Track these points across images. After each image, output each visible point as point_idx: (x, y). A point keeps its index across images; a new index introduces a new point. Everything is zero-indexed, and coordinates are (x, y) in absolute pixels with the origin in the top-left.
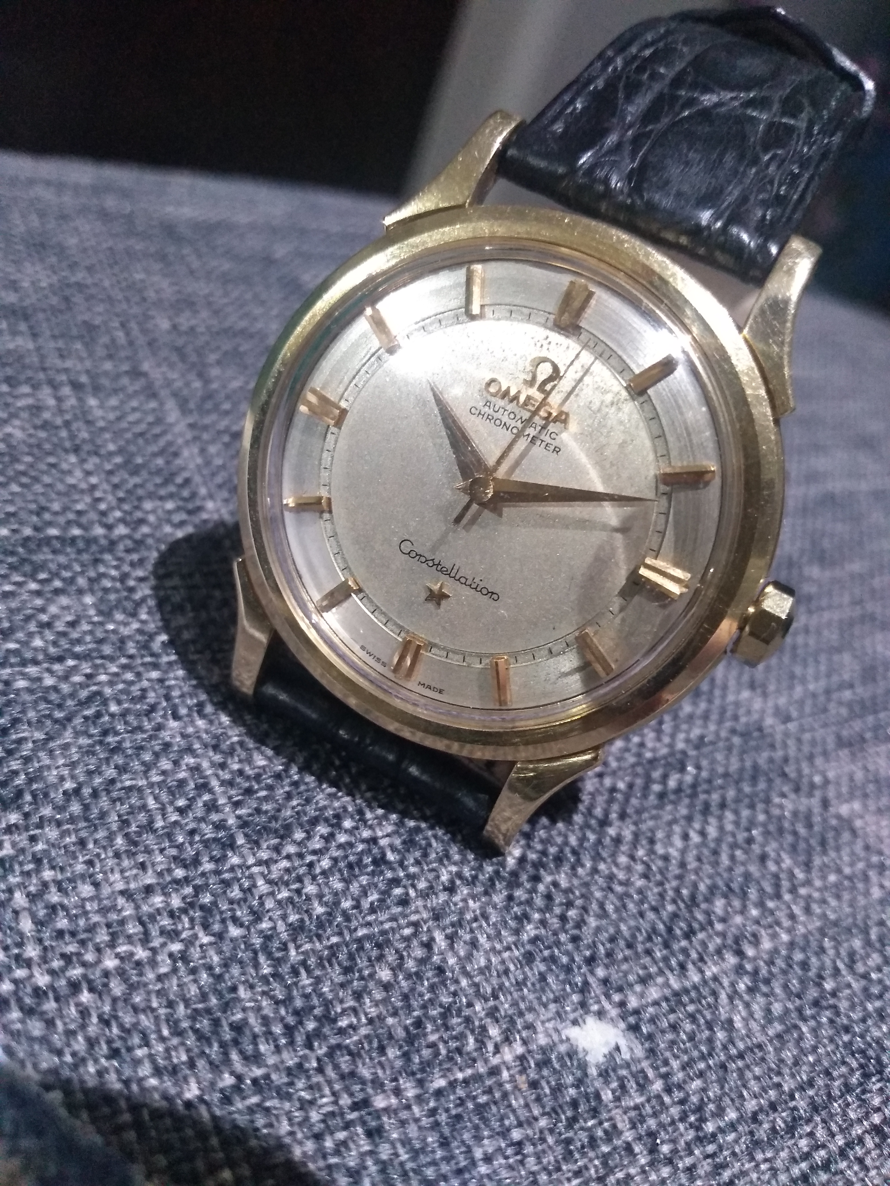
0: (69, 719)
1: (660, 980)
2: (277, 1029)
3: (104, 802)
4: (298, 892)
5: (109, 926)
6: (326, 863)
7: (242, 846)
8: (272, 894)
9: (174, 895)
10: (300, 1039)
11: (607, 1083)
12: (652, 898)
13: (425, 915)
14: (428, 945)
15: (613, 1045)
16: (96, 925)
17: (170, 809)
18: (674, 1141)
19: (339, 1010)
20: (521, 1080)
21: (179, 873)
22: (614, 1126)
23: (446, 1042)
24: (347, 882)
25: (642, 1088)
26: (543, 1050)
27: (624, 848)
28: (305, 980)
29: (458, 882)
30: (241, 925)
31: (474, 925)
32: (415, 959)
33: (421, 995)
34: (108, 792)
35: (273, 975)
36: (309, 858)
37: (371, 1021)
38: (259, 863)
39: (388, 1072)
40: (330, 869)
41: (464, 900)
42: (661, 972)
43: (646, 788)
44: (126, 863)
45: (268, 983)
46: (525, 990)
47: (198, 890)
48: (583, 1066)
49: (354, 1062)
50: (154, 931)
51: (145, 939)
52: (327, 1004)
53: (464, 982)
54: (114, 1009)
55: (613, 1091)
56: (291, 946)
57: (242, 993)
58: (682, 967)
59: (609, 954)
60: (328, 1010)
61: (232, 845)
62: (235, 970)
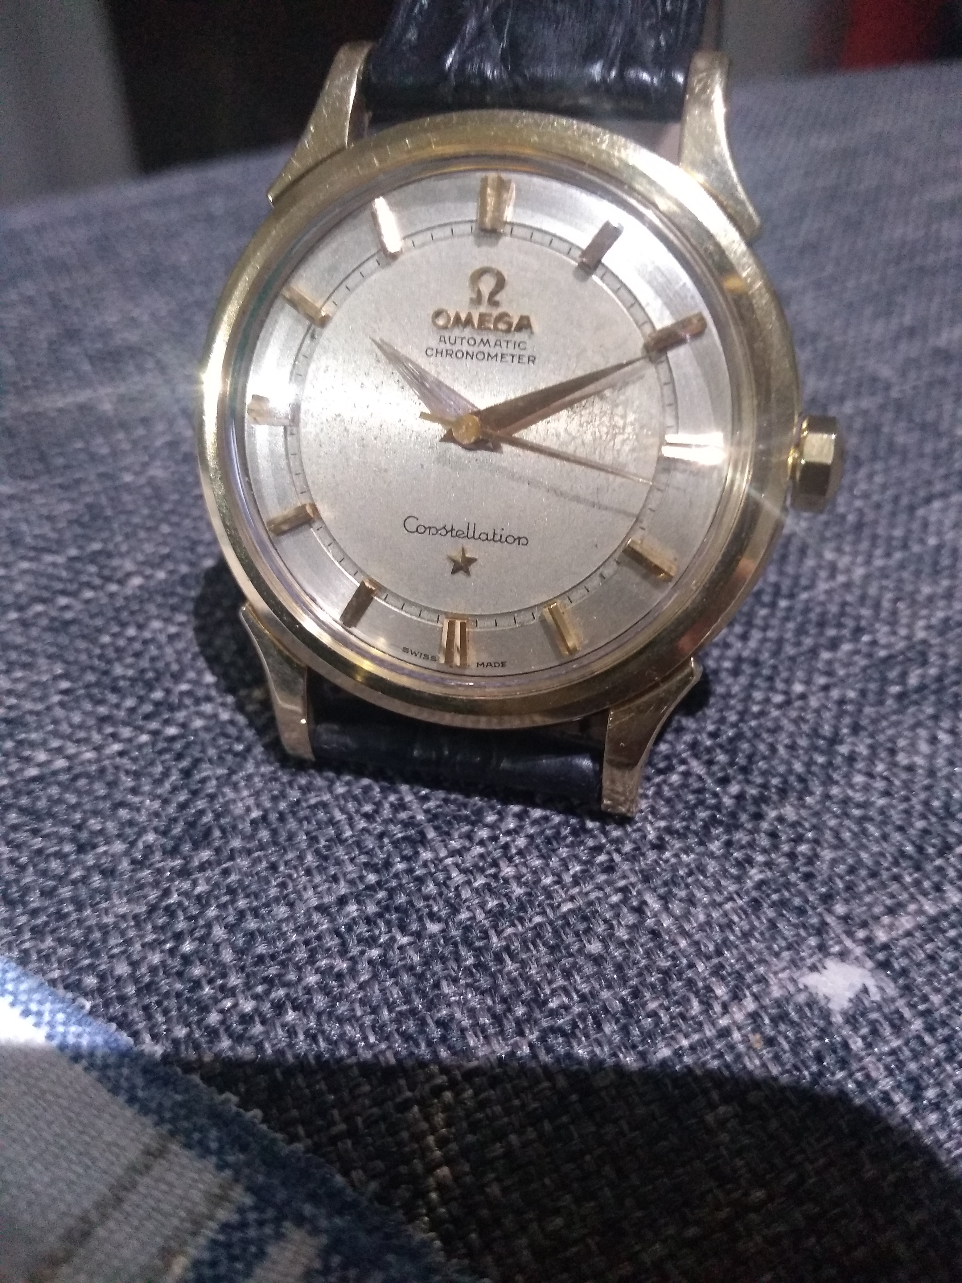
0: (248, 749)
1: (912, 907)
2: (485, 1020)
3: (292, 824)
4: (495, 876)
5: (307, 943)
6: (521, 842)
7: (433, 840)
8: (469, 883)
9: (368, 902)
10: (510, 1027)
11: (855, 1029)
12: (896, 817)
13: (633, 879)
14: (639, 910)
15: (859, 986)
16: (295, 944)
17: (357, 818)
18: (939, 1084)
19: (548, 992)
20: (755, 1039)
21: (372, 878)
22: (868, 1076)
23: (668, 1009)
24: (545, 857)
25: (897, 1029)
26: (778, 1003)
27: (860, 765)
28: (510, 966)
29: (667, 838)
30: (439, 920)
31: (690, 880)
32: (627, 927)
33: (635, 963)
34: (294, 813)
35: (475, 966)
36: (503, 839)
37: (583, 998)
38: (453, 853)
39: (606, 1049)
40: (526, 847)
41: (676, 856)
42: (913, 898)
43: (882, 692)
44: (318, 879)
45: (472, 975)
46: (753, 942)
47: (391, 893)
48: (826, 1015)
49: (569, 1044)
50: (352, 942)
51: (343, 951)
52: (536, 987)
53: (683, 943)
54: (319, 1023)
55: (864, 1038)
56: (492, 933)
57: (446, 989)
58: (938, 888)
59: (849, 887)
60: (537, 994)
61: (423, 840)
62: (437, 967)
